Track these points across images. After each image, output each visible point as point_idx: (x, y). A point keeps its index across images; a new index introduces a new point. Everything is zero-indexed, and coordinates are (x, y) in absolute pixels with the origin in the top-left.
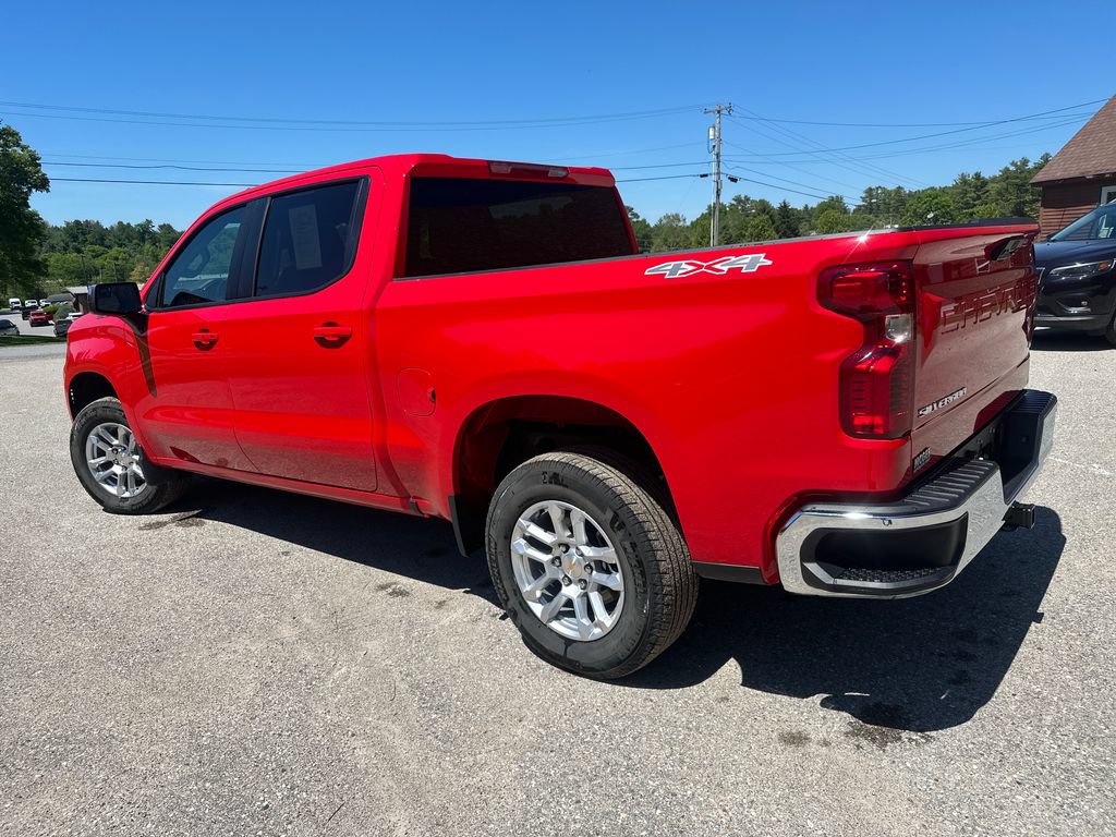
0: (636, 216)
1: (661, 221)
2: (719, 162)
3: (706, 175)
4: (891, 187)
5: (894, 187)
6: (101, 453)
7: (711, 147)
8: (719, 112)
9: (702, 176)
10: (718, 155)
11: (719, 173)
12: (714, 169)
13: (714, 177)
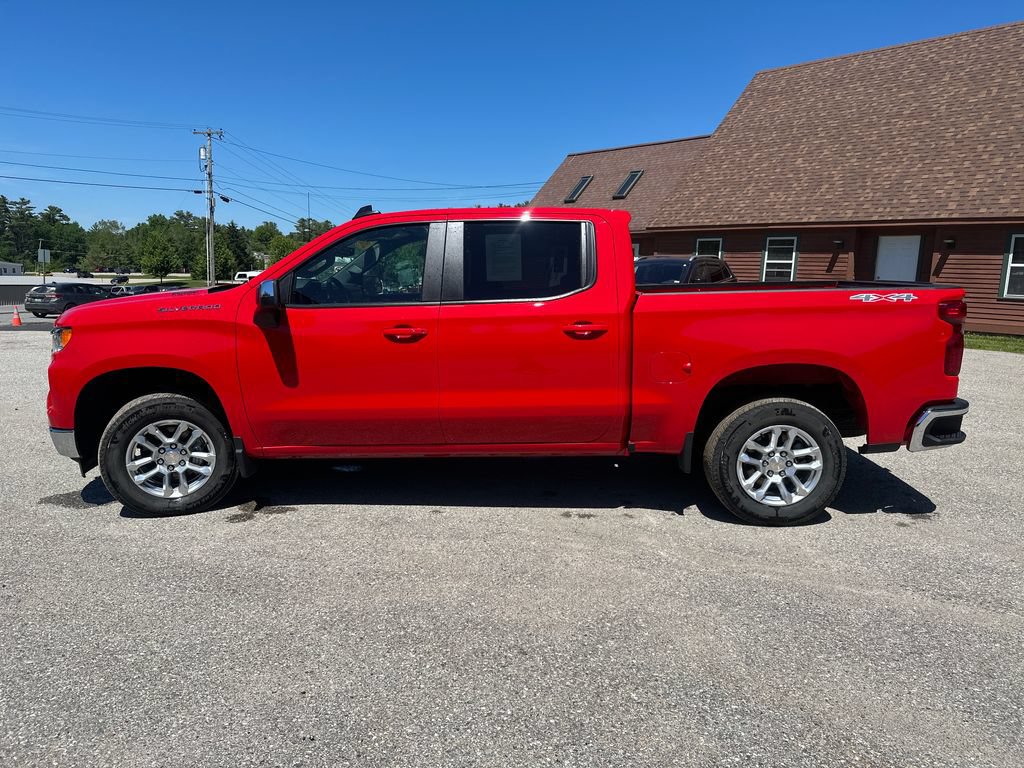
0: (65, 217)
1: (96, 226)
2: (211, 181)
3: (200, 192)
4: (321, 220)
5: (323, 221)
6: (146, 453)
7: (203, 167)
8: (209, 135)
9: (196, 192)
10: (210, 175)
11: (211, 192)
12: (206, 187)
13: (207, 195)
